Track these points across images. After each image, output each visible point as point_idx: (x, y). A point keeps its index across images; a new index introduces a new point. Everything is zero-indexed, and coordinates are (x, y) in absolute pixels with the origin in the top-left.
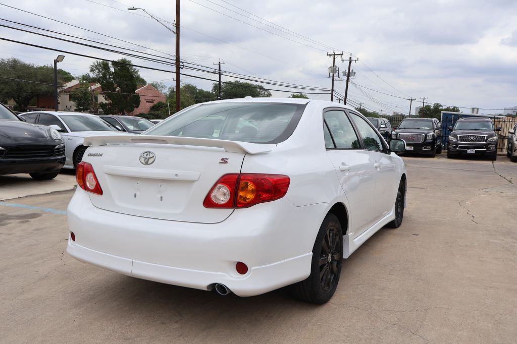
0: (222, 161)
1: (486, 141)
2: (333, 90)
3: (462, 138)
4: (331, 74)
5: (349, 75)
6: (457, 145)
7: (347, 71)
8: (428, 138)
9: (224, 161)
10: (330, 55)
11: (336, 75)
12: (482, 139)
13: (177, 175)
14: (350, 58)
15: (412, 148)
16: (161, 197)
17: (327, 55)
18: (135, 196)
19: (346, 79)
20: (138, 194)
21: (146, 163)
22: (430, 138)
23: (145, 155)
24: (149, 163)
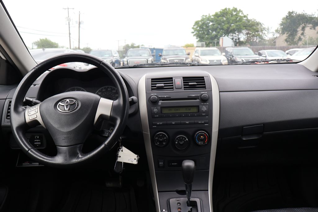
2: (70, 34)
3: (170, 61)
5: (80, 23)
7: (78, 21)
8: (149, 62)
10: (65, 9)
12: (182, 61)
19: (78, 26)
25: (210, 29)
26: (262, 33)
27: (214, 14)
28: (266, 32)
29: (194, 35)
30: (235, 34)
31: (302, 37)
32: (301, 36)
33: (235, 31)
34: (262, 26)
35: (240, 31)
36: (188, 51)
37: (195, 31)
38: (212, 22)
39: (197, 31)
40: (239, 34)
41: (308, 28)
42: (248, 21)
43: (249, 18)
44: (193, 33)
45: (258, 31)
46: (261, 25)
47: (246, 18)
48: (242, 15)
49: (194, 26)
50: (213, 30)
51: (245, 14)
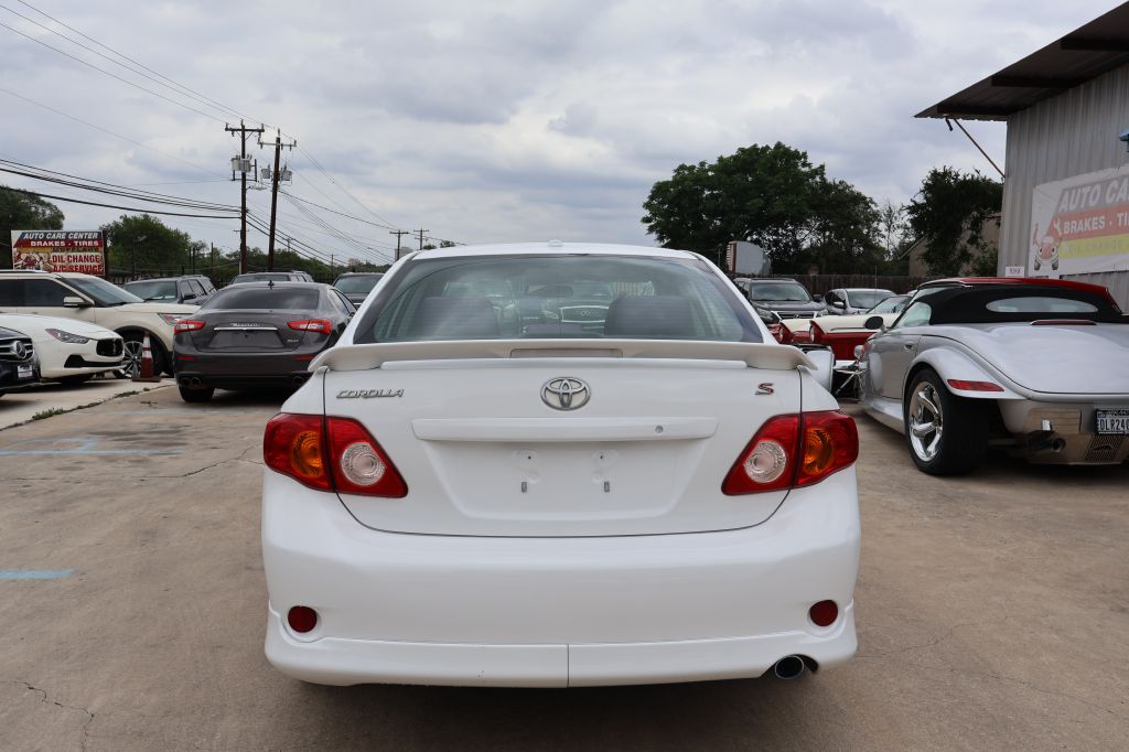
0: (761, 391)
2: (244, 210)
4: (239, 174)
5: (277, 177)
7: (272, 169)
9: (766, 389)
10: (233, 130)
11: (251, 175)
13: (660, 428)
14: (278, 140)
16: (607, 484)
17: (227, 129)
18: (524, 488)
19: (271, 186)
20: (531, 482)
21: (565, 406)
23: (556, 385)
24: (574, 404)
25: (702, 211)
26: (868, 228)
27: (714, 161)
28: (882, 226)
29: (651, 229)
30: (785, 228)
31: (972, 249)
32: (969, 246)
33: (785, 218)
34: (870, 207)
35: (799, 221)
37: (655, 215)
38: (711, 188)
39: (661, 216)
40: (797, 228)
41: (991, 221)
42: (826, 187)
43: (830, 178)
44: (646, 220)
45: (856, 223)
46: (867, 204)
47: (818, 179)
48: (806, 169)
49: (652, 198)
50: (713, 214)
51: (815, 166)
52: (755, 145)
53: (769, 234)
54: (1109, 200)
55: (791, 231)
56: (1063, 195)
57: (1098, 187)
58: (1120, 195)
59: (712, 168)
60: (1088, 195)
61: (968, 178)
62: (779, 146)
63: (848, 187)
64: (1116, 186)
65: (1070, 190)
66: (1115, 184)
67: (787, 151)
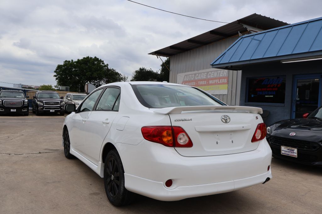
1: (60, 105)
3: (46, 103)
6: (43, 107)
8: (25, 103)
9: (257, 118)
12: (57, 103)
13: (243, 127)
15: (15, 110)
16: (232, 141)
18: (217, 143)
20: (218, 141)
21: (226, 122)
22: (26, 104)
23: (224, 117)
25: (72, 74)
27: (76, 60)
29: (57, 79)
33: (97, 78)
34: (120, 76)
36: (62, 95)
37: (58, 75)
38: (75, 68)
39: (60, 75)
40: (100, 81)
42: (108, 70)
43: (109, 67)
44: (55, 76)
47: (106, 68)
48: (103, 65)
49: (57, 69)
50: (76, 75)
51: (106, 64)
52: (89, 56)
53: (92, 82)
54: (196, 78)
55: (98, 81)
56: (185, 77)
57: (193, 75)
58: (199, 77)
59: (75, 62)
60: (191, 77)
61: (149, 70)
62: (95, 57)
63: (114, 70)
64: (198, 75)
65: (187, 75)
66: (197, 75)
67: (98, 59)
